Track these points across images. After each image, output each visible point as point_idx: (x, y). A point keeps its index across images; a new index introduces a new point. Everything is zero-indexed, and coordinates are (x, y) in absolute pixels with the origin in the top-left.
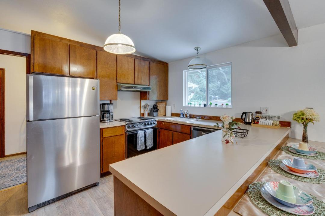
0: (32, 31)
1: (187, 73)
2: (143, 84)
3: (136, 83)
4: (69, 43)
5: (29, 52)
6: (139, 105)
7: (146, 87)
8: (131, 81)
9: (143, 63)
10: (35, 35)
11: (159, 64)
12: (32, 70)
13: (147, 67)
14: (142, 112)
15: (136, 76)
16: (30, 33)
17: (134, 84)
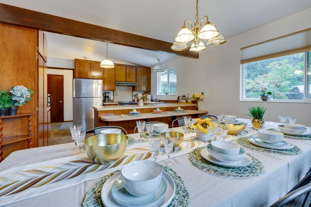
0: (75, 59)
1: (160, 73)
2: (132, 81)
3: (127, 81)
4: (90, 62)
5: (74, 68)
6: (132, 95)
7: (134, 83)
8: (124, 79)
9: (132, 69)
10: (76, 61)
11: (143, 69)
12: (75, 77)
13: (135, 71)
14: (134, 99)
15: (127, 76)
16: (74, 59)
17: (126, 81)
